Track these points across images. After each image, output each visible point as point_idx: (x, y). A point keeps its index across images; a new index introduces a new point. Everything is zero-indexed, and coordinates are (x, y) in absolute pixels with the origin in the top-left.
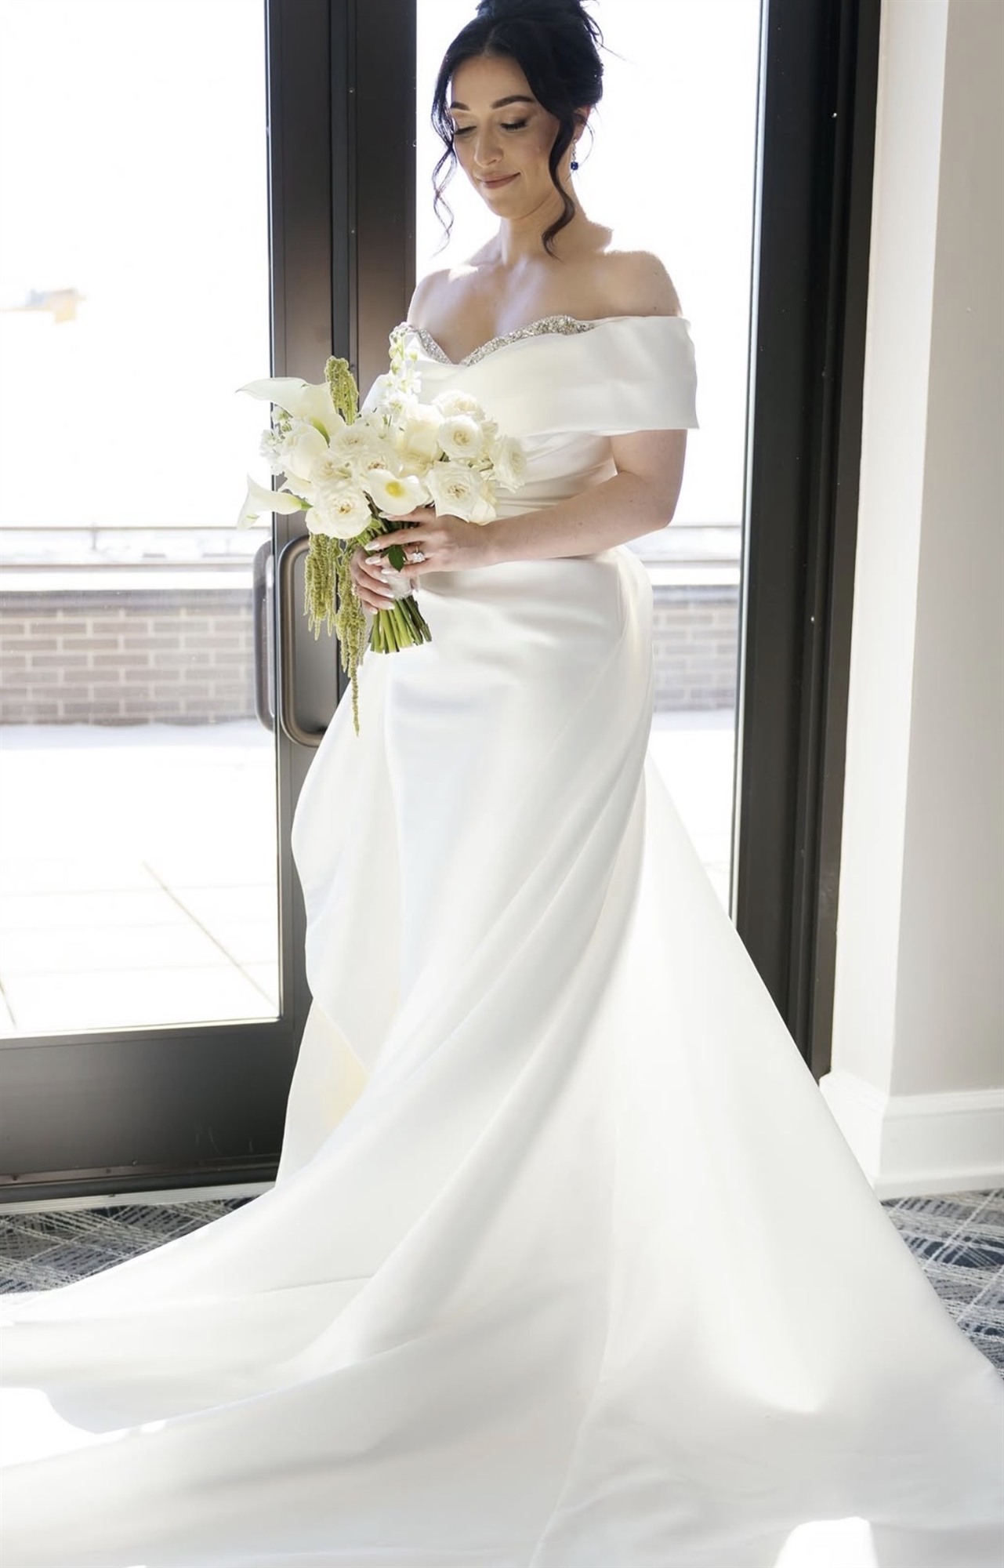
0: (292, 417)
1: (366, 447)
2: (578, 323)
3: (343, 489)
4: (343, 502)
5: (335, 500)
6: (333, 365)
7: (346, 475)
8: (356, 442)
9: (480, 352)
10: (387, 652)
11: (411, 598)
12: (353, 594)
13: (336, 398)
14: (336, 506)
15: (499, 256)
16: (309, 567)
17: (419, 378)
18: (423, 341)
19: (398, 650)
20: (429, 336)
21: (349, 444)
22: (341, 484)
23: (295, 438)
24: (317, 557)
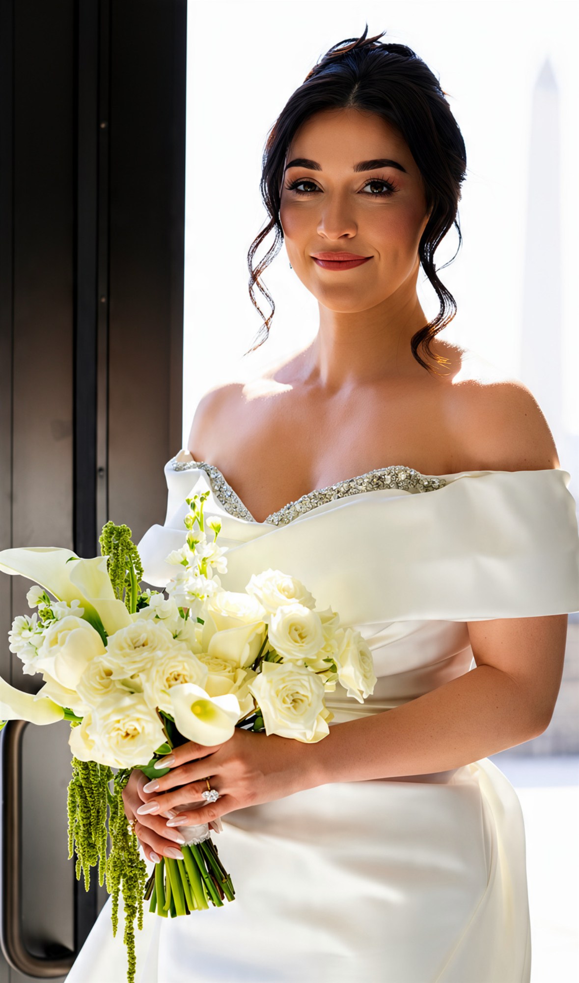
0: (56, 601)
1: (159, 653)
2: (425, 479)
3: (131, 707)
4: (130, 726)
5: (119, 721)
6: (112, 533)
7: (134, 690)
8: (143, 645)
9: (292, 509)
10: (174, 914)
11: (208, 842)
12: (130, 833)
13: (115, 577)
14: (119, 729)
15: (316, 373)
16: (72, 796)
17: (225, 555)
18: (212, 481)
19: (188, 913)
20: (220, 475)
21: (135, 648)
22: (128, 701)
23: (60, 636)
24: (83, 783)
